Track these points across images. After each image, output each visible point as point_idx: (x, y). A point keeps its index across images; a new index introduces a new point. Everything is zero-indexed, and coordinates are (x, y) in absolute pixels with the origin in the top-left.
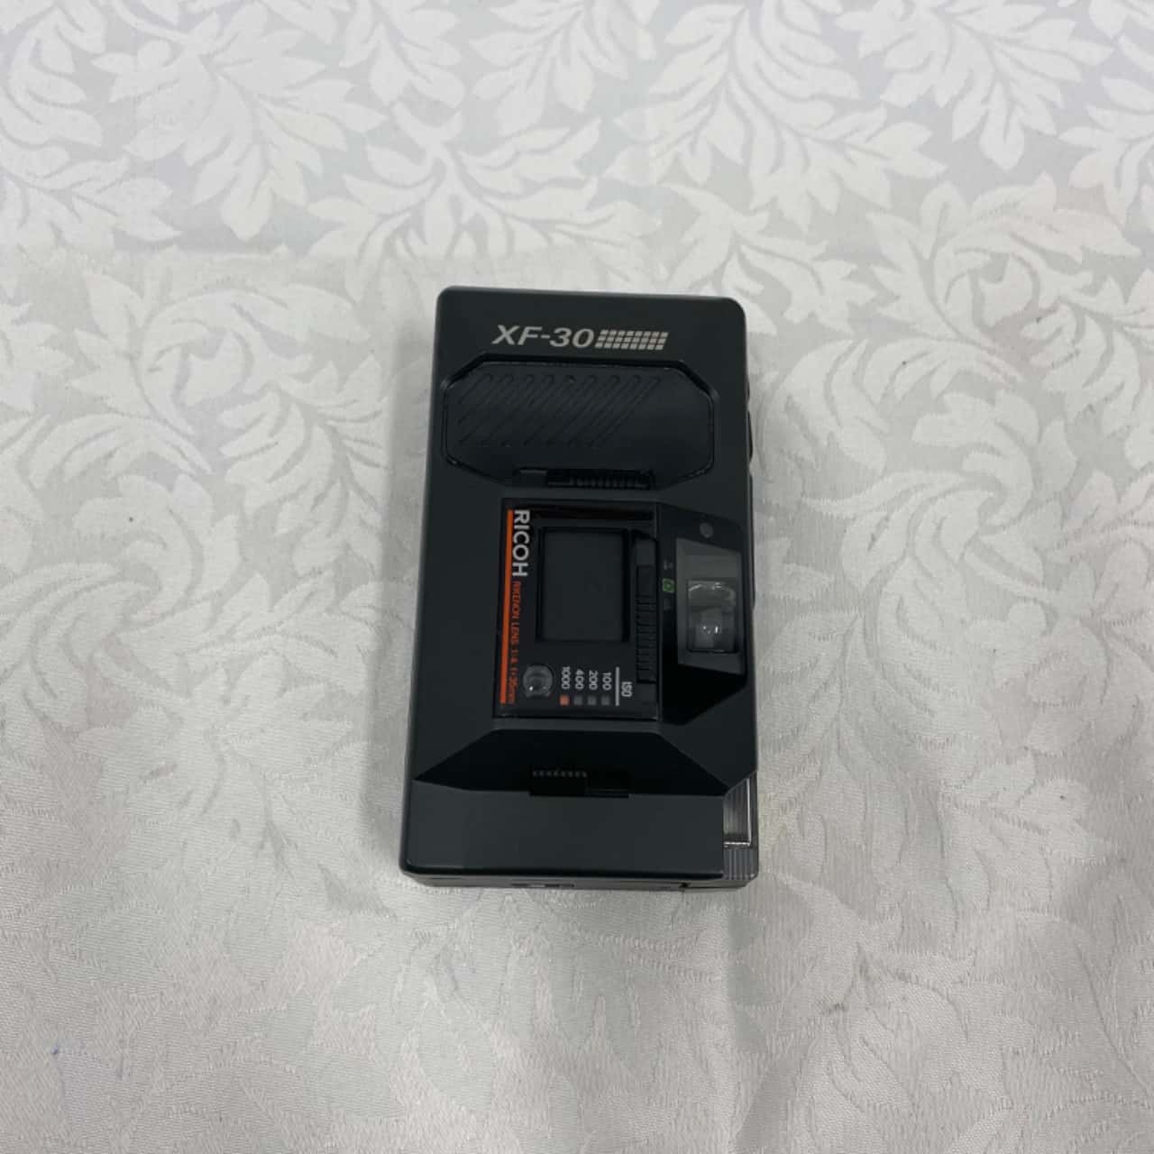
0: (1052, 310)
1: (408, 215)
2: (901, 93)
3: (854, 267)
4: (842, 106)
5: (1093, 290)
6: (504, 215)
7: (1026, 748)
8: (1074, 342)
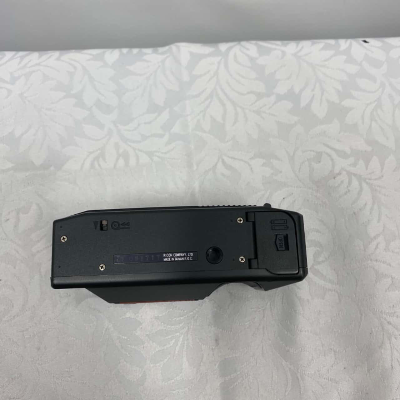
0: (339, 174)
1: (99, 151)
2: (281, 89)
3: (264, 161)
4: (260, 96)
5: (354, 165)
6: (134, 149)
7: (331, 349)
8: (347, 187)
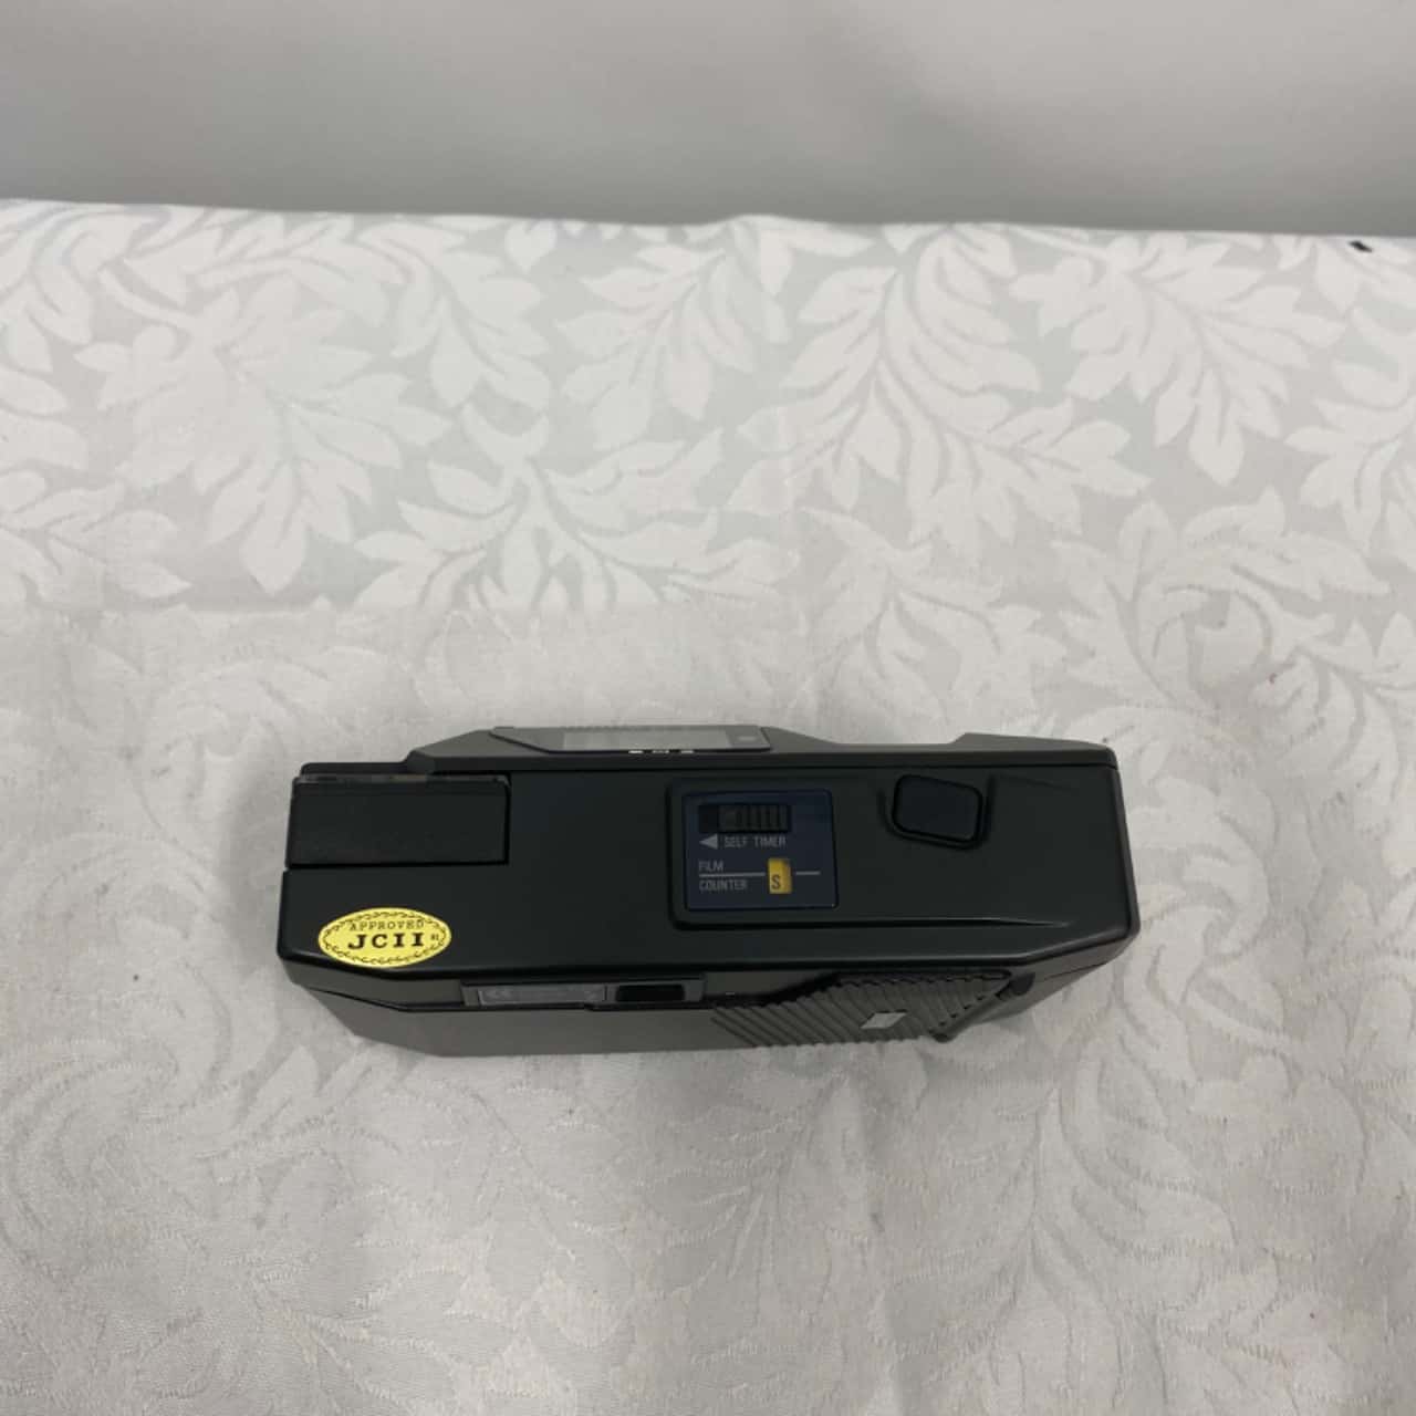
0: (1289, 665)
1: (482, 554)
2: (1091, 382)
3: (1038, 615)
4: (1021, 401)
5: (1336, 637)
6: (602, 558)
7: (1266, 1251)
8: (1317, 708)
